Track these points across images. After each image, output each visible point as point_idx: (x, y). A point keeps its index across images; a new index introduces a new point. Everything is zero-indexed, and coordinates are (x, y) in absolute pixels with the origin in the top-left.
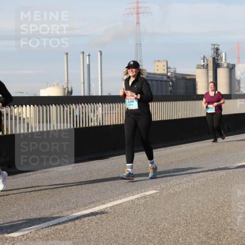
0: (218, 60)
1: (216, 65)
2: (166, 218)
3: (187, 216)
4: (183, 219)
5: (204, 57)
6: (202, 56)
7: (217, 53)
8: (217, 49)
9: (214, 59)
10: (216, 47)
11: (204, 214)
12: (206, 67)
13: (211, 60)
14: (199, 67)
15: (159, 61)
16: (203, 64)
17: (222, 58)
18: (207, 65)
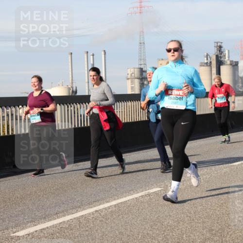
0: (221, 57)
1: (220, 63)
2: (170, 215)
3: (191, 213)
4: (187, 216)
5: (207, 55)
6: (206, 54)
7: (220, 51)
8: (220, 47)
9: (217, 56)
10: (219, 44)
11: (208, 210)
12: (209, 64)
13: (214, 58)
14: (202, 65)
15: (162, 59)
16: (206, 61)
17: (225, 56)
18: (211, 62)
